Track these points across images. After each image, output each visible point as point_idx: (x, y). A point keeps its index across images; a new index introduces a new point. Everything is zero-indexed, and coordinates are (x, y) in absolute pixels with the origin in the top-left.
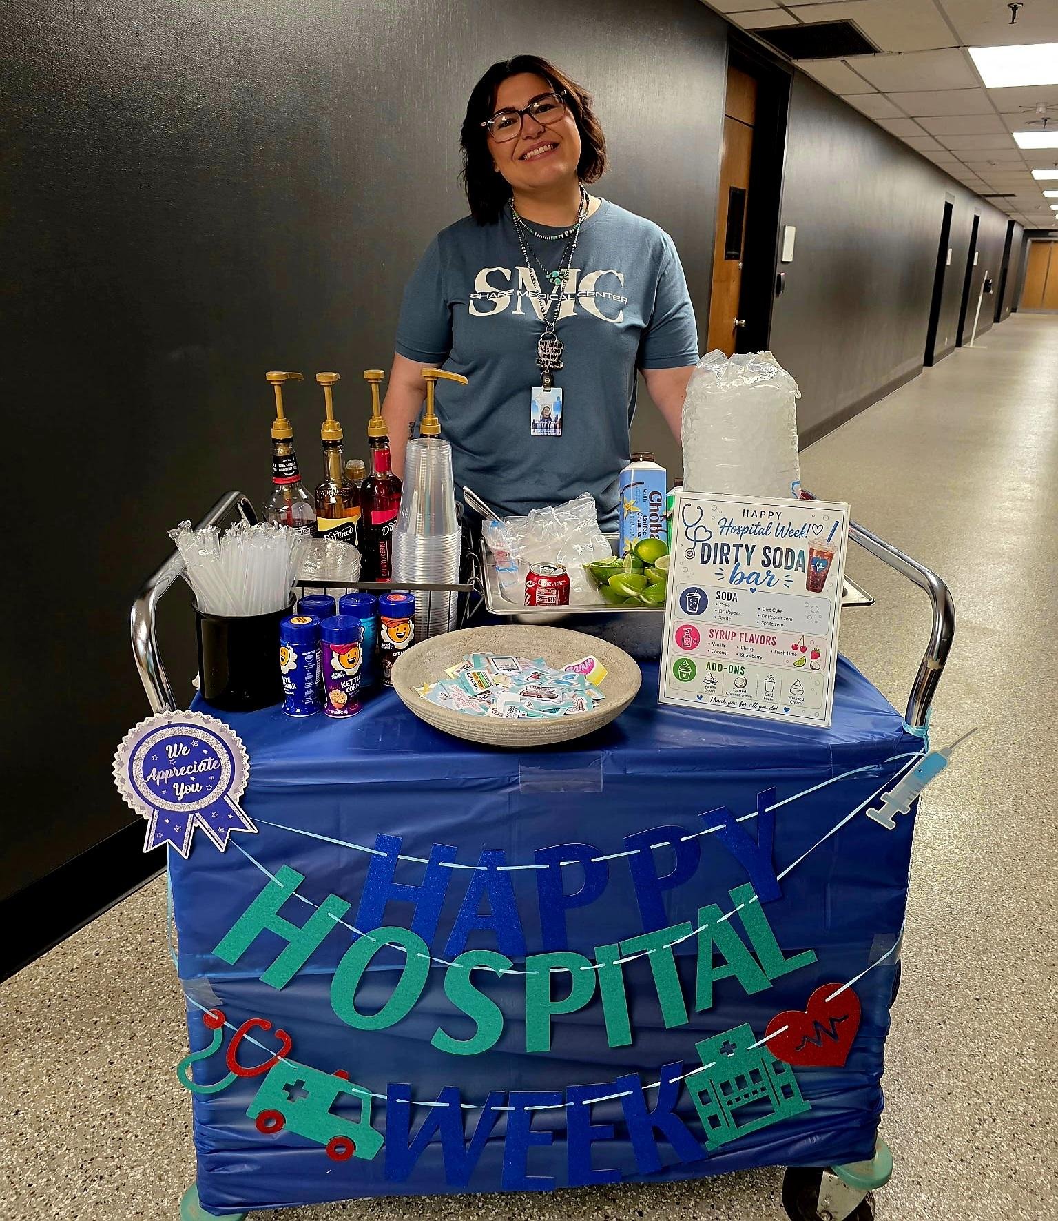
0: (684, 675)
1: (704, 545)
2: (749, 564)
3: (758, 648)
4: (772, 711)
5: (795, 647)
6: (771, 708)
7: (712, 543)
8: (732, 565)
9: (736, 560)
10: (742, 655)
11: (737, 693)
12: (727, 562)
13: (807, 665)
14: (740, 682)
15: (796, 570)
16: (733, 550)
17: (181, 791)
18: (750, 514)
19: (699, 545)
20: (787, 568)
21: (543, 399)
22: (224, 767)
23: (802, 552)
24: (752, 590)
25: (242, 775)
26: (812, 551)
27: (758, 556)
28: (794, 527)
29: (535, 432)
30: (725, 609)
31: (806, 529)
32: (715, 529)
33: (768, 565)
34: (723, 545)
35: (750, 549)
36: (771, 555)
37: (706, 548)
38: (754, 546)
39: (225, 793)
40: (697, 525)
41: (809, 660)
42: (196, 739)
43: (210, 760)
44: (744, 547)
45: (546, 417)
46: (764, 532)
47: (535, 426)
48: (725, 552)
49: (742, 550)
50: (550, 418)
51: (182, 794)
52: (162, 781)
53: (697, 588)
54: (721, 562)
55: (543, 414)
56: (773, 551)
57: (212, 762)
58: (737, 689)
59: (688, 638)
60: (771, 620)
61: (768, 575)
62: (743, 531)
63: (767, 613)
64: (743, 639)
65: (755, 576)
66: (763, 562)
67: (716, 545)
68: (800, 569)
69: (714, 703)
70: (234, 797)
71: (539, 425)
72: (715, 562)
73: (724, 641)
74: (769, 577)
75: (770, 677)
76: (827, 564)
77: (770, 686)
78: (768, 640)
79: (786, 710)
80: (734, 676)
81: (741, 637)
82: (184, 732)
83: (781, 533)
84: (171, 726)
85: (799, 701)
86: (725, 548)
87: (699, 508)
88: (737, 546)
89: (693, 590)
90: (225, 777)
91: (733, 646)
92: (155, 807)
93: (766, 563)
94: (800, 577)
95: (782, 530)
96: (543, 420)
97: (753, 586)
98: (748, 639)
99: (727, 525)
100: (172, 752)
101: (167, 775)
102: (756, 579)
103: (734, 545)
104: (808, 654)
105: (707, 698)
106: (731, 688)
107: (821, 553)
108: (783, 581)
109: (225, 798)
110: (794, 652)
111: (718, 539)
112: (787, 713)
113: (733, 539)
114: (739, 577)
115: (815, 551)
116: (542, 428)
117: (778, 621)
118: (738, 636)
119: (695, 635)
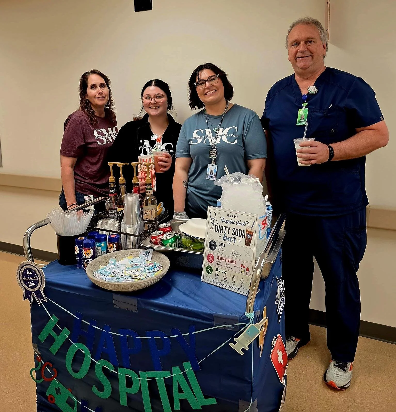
0: (209, 272)
1: (216, 226)
2: (228, 234)
3: (231, 265)
4: (234, 289)
5: (242, 266)
6: (234, 288)
7: (218, 225)
8: (224, 233)
9: (225, 232)
10: (226, 267)
11: (224, 280)
12: (222, 233)
13: (245, 273)
14: (225, 276)
15: (242, 237)
16: (224, 228)
17: (30, 285)
18: (229, 216)
19: (215, 225)
20: (239, 236)
21: (211, 168)
22: (39, 280)
23: (244, 231)
24: (229, 243)
25: (44, 283)
26: (247, 231)
27: (231, 231)
28: (242, 222)
29: (208, 178)
30: (221, 249)
31: (245, 223)
32: (219, 220)
33: (234, 235)
34: (221, 226)
35: (229, 228)
36: (235, 231)
37: (216, 227)
38: (230, 227)
40: (214, 218)
41: (246, 271)
43: (36, 277)
44: (227, 227)
45: (211, 174)
46: (233, 223)
47: (208, 176)
48: (222, 228)
49: (227, 228)
50: (212, 174)
53: (214, 241)
54: (221, 232)
55: (210, 172)
56: (235, 230)
57: (37, 278)
58: (224, 279)
59: (211, 258)
60: (234, 255)
61: (234, 238)
62: (227, 222)
63: (233, 252)
64: (226, 261)
65: (230, 238)
66: (233, 233)
67: (219, 226)
68: (243, 237)
69: (218, 283)
71: (209, 176)
72: (219, 232)
73: (221, 261)
74: (234, 239)
75: (234, 276)
76: (251, 236)
77: (234, 279)
78: (234, 262)
79: (239, 289)
80: (224, 274)
81: (226, 260)
83: (237, 223)
85: (243, 286)
86: (222, 227)
87: (215, 213)
88: (225, 227)
89: (212, 241)
91: (223, 263)
93: (233, 234)
94: (243, 240)
95: (238, 222)
96: (210, 175)
97: (229, 242)
98: (228, 261)
99: (223, 219)
102: (230, 239)
103: (224, 227)
104: (245, 269)
105: (215, 281)
106: (222, 278)
107: (250, 232)
108: (238, 240)
110: (241, 267)
111: (220, 224)
112: (239, 290)
113: (224, 224)
114: (225, 238)
115: (248, 231)
116: (210, 177)
117: (237, 255)
118: (225, 259)
119: (213, 257)
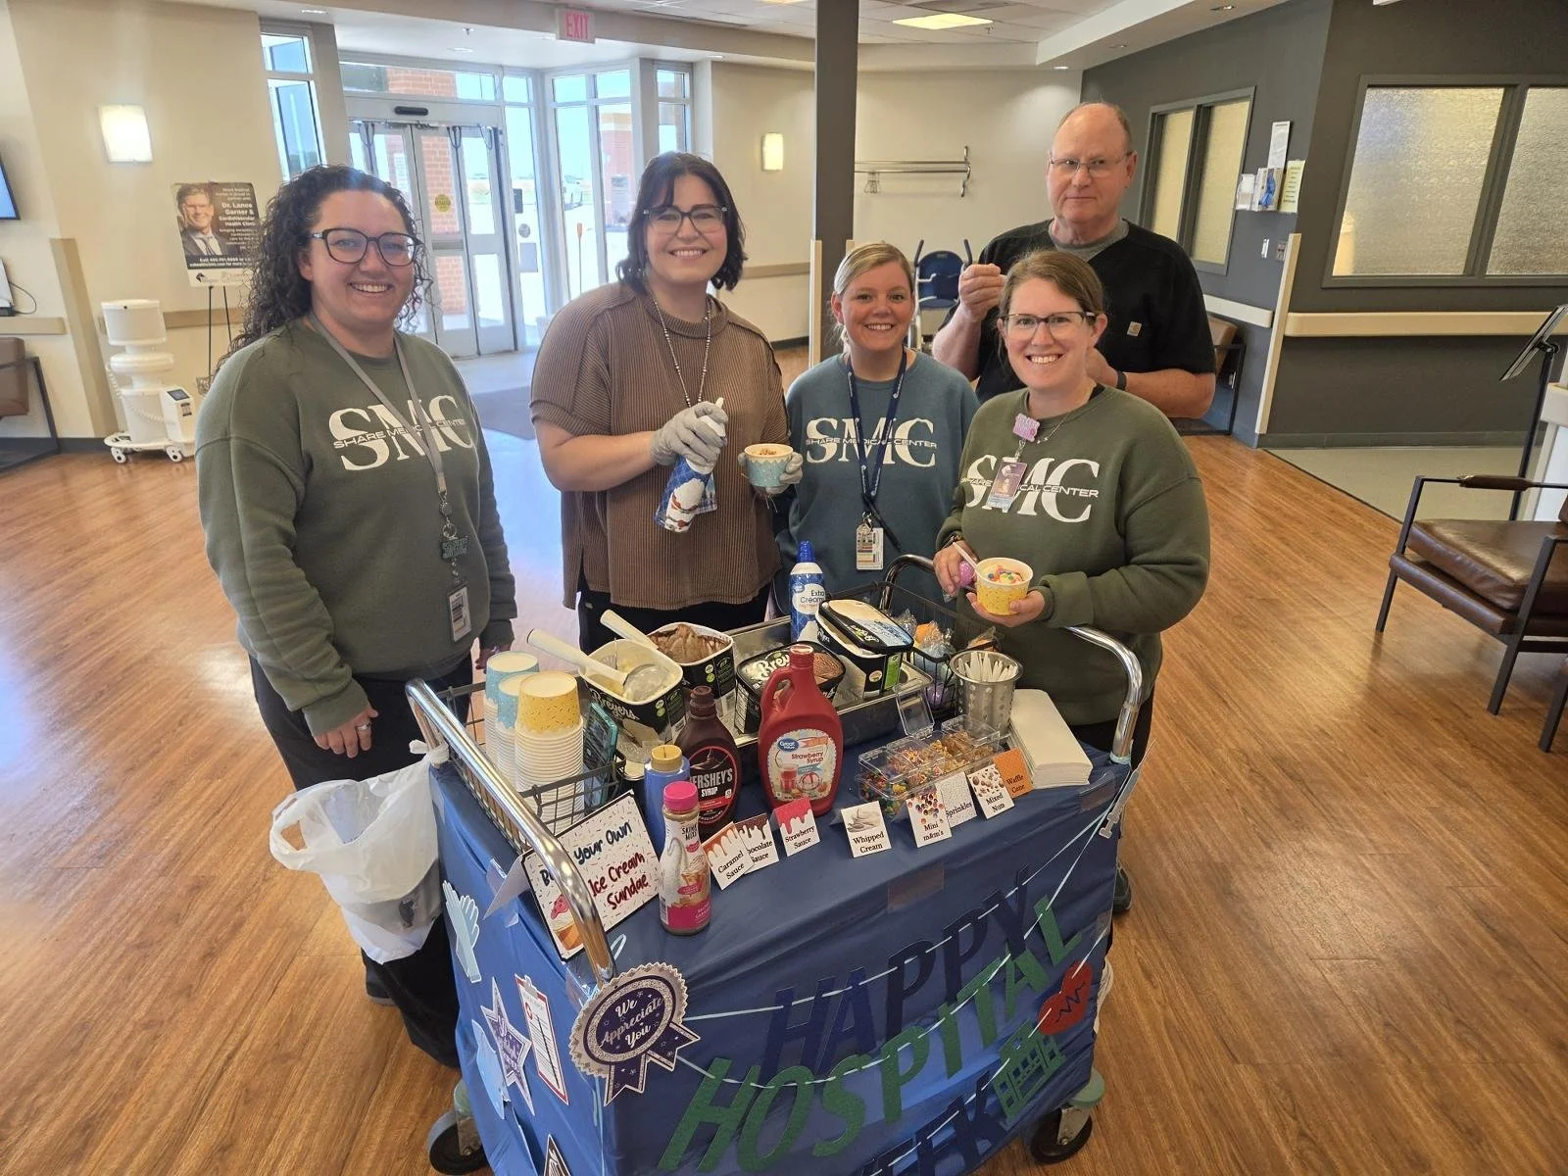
17: (632, 1039)
22: (666, 1000)
39: (670, 1021)
42: (641, 990)
43: (654, 1001)
51: (633, 1041)
52: (615, 1040)
70: (678, 1019)
82: (630, 989)
84: (618, 989)
90: (668, 1008)
92: (610, 1064)
100: (621, 1011)
101: (618, 1033)
109: (671, 1025)
